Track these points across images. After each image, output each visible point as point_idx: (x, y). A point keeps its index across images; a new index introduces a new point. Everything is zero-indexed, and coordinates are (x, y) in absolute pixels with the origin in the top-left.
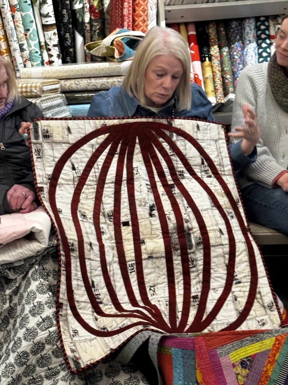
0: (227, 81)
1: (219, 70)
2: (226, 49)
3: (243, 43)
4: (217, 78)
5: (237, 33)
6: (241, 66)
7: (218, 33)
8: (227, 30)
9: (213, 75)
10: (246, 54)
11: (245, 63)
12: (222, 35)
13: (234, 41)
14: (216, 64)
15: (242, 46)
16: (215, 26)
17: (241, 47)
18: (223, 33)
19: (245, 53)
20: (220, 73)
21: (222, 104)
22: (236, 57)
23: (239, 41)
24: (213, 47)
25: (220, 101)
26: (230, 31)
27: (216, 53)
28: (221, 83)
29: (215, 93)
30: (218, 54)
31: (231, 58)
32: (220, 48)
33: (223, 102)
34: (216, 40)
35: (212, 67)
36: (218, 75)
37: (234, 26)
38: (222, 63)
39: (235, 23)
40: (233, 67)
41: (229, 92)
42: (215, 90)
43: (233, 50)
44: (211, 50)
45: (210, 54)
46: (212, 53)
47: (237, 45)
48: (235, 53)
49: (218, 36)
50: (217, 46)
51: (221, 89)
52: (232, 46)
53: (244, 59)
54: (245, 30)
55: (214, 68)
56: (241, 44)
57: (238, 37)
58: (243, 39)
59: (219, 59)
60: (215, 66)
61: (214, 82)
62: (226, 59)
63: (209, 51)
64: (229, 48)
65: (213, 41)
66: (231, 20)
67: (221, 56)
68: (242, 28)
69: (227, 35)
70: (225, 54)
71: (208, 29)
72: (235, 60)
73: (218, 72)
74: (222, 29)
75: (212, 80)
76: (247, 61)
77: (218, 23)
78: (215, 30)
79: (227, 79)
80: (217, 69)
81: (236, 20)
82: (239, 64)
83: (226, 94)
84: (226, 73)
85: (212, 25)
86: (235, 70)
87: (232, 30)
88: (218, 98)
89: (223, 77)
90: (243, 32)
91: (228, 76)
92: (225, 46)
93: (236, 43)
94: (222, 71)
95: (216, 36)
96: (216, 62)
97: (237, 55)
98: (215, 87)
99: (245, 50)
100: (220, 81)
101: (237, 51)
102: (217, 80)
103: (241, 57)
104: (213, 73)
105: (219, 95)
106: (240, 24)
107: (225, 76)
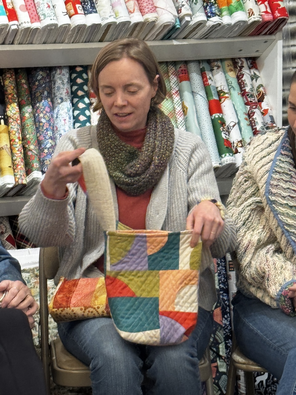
0: (30, 153)
1: (19, 138)
2: (28, 109)
3: (52, 102)
4: (17, 149)
5: (45, 87)
6: (50, 133)
7: (18, 86)
8: (30, 83)
9: (11, 145)
10: (57, 117)
11: (55, 129)
12: (23, 89)
13: (40, 98)
14: (15, 130)
15: (51, 105)
16: (14, 77)
17: (49, 107)
18: (25, 86)
19: (55, 116)
20: (21, 142)
21: (24, 186)
22: (43, 121)
23: (47, 98)
24: (10, 104)
25: (20, 182)
26: (34, 84)
27: (15, 114)
28: (22, 156)
29: (14, 170)
30: (17, 116)
31: (36, 121)
32: (21, 107)
33: (24, 182)
34: (15, 96)
35: (9, 133)
36: (18, 145)
37: (39, 77)
38: (23, 128)
39: (41, 73)
40: (38, 135)
41: (34, 169)
42: (14, 166)
43: (38, 111)
44: (7, 109)
45: (7, 115)
46: (9, 113)
47: (44, 104)
48: (41, 115)
49: (17, 90)
50: (16, 104)
51: (22, 164)
52: (38, 105)
53: (54, 124)
54: (55, 84)
55: (11, 134)
56: (50, 103)
57: (46, 93)
58: (53, 96)
59: (19, 122)
60: (14, 133)
61: (12, 154)
62: (29, 122)
63: (5, 111)
64: (33, 108)
65: (10, 96)
66: (36, 69)
67: (22, 118)
68: (50, 81)
69: (30, 89)
70: (27, 115)
71: (4, 80)
72: (41, 124)
73: (17, 140)
74: (23, 81)
75: (9, 151)
76: (58, 126)
77: (16, 71)
78: (14, 82)
79: (30, 150)
80: (16, 136)
81: (43, 69)
82: (47, 130)
83: (28, 172)
84: (28, 143)
85: (8, 75)
86: (41, 138)
87: (37, 83)
88: (18, 176)
89: (24, 147)
90: (53, 86)
91: (32, 147)
92: (28, 105)
93: (43, 101)
94: (24, 139)
95: (15, 90)
96: (15, 127)
97: (44, 118)
98: (13, 161)
99: (56, 111)
100: (21, 153)
101: (44, 112)
102: (16, 151)
103: (49, 121)
104: (10, 141)
105: (19, 173)
106: (49, 75)
107: (27, 146)
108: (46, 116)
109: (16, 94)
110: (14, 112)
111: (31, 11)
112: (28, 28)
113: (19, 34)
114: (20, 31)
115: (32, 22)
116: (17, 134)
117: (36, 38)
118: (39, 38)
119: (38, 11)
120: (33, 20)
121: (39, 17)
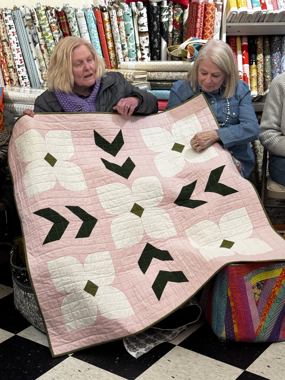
0: (267, 80)
1: (262, 72)
2: (268, 57)
3: (281, 53)
4: (260, 77)
5: (278, 45)
6: (278, 70)
7: (264, 44)
8: (270, 43)
9: (257, 75)
10: (283, 61)
11: (281, 67)
12: (266, 46)
13: (275, 51)
14: (260, 67)
15: (280, 55)
16: (262, 40)
17: (279, 56)
18: (268, 45)
19: (282, 61)
20: (262, 74)
21: (262, 96)
22: (275, 63)
23: (278, 51)
24: (259, 54)
25: (260, 94)
26: (273, 44)
27: (261, 59)
28: (263, 81)
29: (258, 88)
30: (262, 60)
31: (272, 63)
32: (264, 55)
33: (262, 94)
34: (262, 50)
35: (257, 69)
36: (261, 75)
37: (276, 40)
38: (264, 67)
39: (277, 38)
40: (272, 70)
41: (268, 88)
42: (258, 86)
43: (273, 58)
44: (257, 57)
45: (257, 60)
46: (258, 59)
47: (276, 54)
48: (275, 60)
49: (264, 47)
50: (262, 54)
51: (262, 85)
52: (273, 55)
53: (281, 65)
54: (283, 44)
55: (258, 70)
56: (280, 54)
57: (278, 49)
58: (282, 50)
59: (263, 63)
60: (259, 69)
61: (258, 80)
62: (268, 64)
63: (256, 58)
64: (271, 56)
65: (259, 50)
66: (274, 36)
67: (265, 61)
68: (281, 42)
69: (270, 46)
70: (267, 60)
71: (257, 41)
72: (274, 65)
73: (261, 73)
74: (267, 42)
75: (256, 78)
76: (283, 66)
77: (264, 37)
78: (262, 43)
79: (267, 78)
80: (261, 71)
81: (278, 36)
82: (277, 68)
83: (265, 90)
84: (267, 74)
85: (260, 39)
86: (274, 72)
87: (274, 43)
88: (259, 92)
89: (264, 77)
90: (282, 45)
91: (268, 77)
92: (268, 54)
93: (276, 53)
94: (264, 72)
95: (262, 47)
96: (260, 66)
97: (276, 62)
98: (258, 83)
99: (283, 58)
100: (262, 80)
101: (277, 59)
102: (260, 78)
103: (279, 63)
104: (257, 73)
105: (260, 90)
106: (281, 39)
107: (266, 76)
108: (277, 61)
109: (263, 49)
110: (260, 58)
111: (274, 4)
112: (272, 13)
113: (267, 16)
114: (267, 15)
115: (274, 10)
116: (261, 70)
117: (276, 18)
118: (277, 19)
119: (278, 4)
120: (275, 9)
121: (278, 8)
